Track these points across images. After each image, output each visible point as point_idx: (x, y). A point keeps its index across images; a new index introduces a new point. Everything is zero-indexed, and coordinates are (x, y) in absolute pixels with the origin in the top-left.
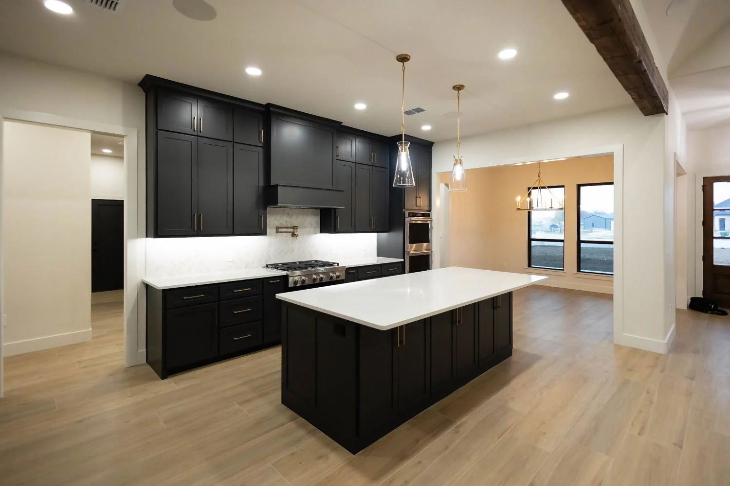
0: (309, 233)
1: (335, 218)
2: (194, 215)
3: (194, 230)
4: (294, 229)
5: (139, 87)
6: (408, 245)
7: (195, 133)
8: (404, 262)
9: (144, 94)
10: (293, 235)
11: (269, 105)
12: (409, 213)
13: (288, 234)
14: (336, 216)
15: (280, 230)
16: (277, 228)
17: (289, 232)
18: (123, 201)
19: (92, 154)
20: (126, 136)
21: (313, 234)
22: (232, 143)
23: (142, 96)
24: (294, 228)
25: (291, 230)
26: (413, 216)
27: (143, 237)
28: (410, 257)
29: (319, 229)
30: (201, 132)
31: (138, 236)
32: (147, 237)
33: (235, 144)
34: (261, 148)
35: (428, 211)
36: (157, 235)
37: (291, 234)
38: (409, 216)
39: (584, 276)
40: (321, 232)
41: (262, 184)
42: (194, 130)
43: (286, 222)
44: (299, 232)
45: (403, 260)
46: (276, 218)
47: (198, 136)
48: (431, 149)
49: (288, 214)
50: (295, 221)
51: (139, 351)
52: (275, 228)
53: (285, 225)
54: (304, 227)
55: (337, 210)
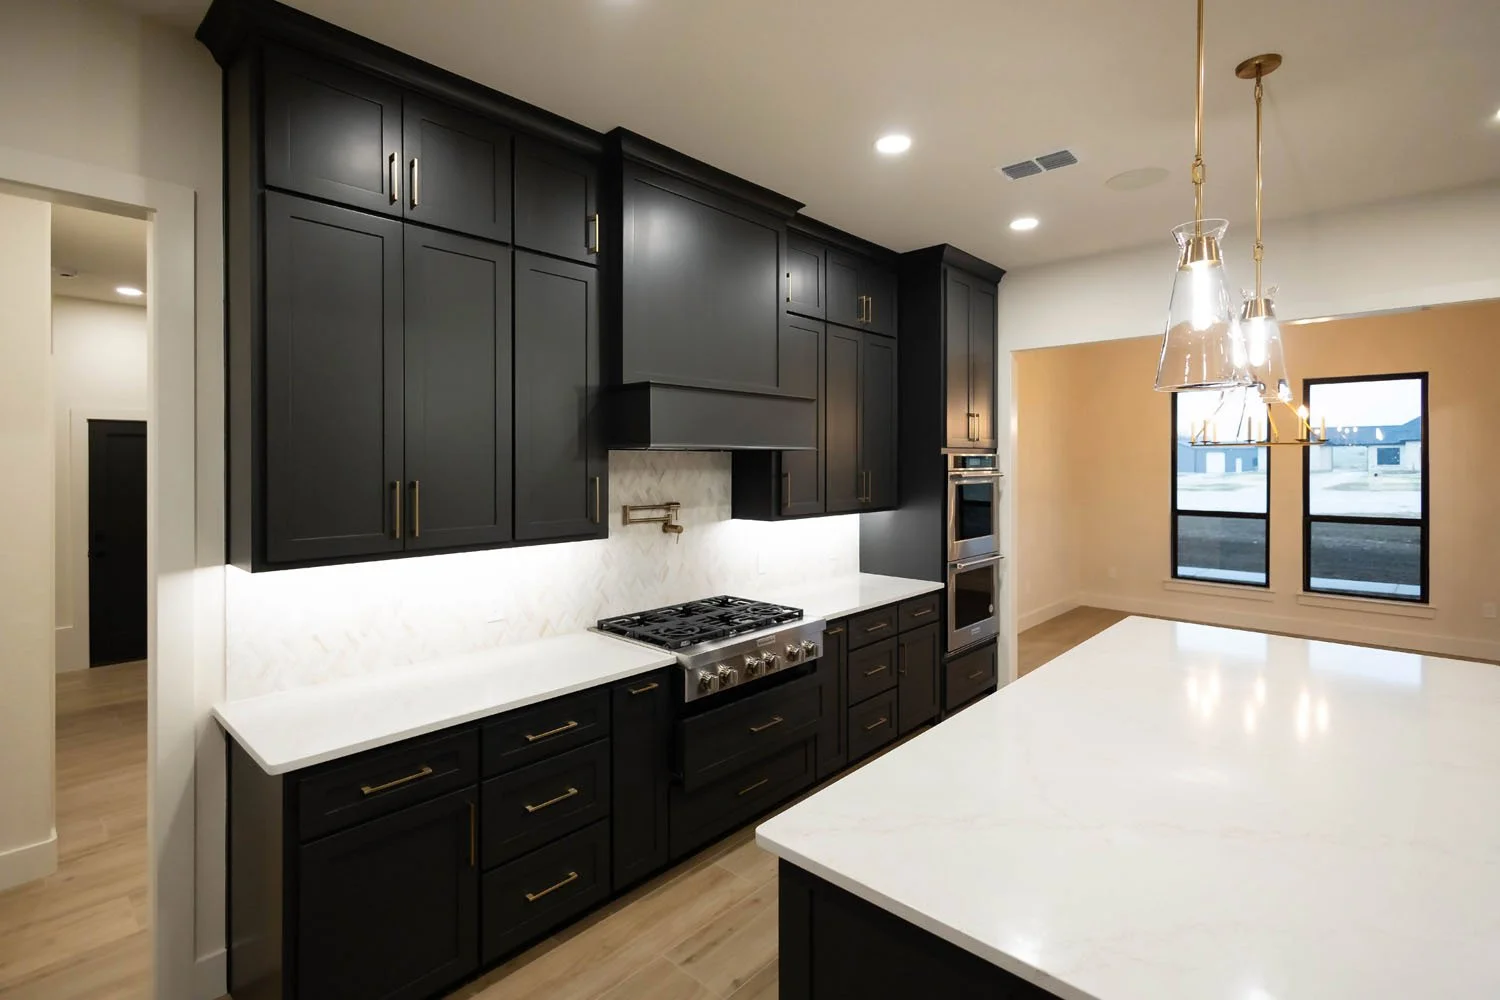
0: (706, 520)
1: (780, 476)
2: (393, 486)
3: (393, 533)
4: (668, 509)
5: (200, 45)
6: (954, 544)
7: (395, 210)
8: (945, 590)
9: (219, 71)
10: (668, 527)
11: (619, 133)
12: (956, 458)
13: (653, 525)
14: (784, 471)
15: (634, 515)
16: (625, 510)
17: (655, 520)
18: (144, 424)
19: (57, 297)
20: (155, 211)
21: (713, 521)
22: (510, 250)
23: (212, 76)
24: (669, 506)
25: (661, 514)
26: (964, 465)
27: (216, 564)
28: (957, 576)
29: (729, 508)
30: (412, 205)
31: (198, 561)
32: (228, 561)
33: (517, 252)
34: (594, 270)
35: (988, 450)
36: (265, 560)
37: (661, 524)
38: (955, 467)
39: (1318, 602)
40: (734, 516)
41: (594, 380)
42: (392, 200)
43: (648, 491)
44: (680, 518)
45: (941, 585)
46: (621, 482)
47: (403, 220)
48: (996, 286)
49: (654, 468)
50: (669, 487)
51: (201, 959)
52: (621, 509)
53: (645, 500)
54: (693, 504)
55: (784, 453)
